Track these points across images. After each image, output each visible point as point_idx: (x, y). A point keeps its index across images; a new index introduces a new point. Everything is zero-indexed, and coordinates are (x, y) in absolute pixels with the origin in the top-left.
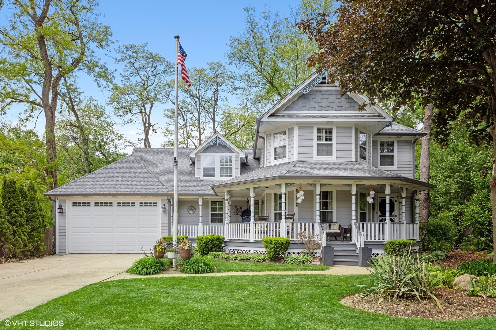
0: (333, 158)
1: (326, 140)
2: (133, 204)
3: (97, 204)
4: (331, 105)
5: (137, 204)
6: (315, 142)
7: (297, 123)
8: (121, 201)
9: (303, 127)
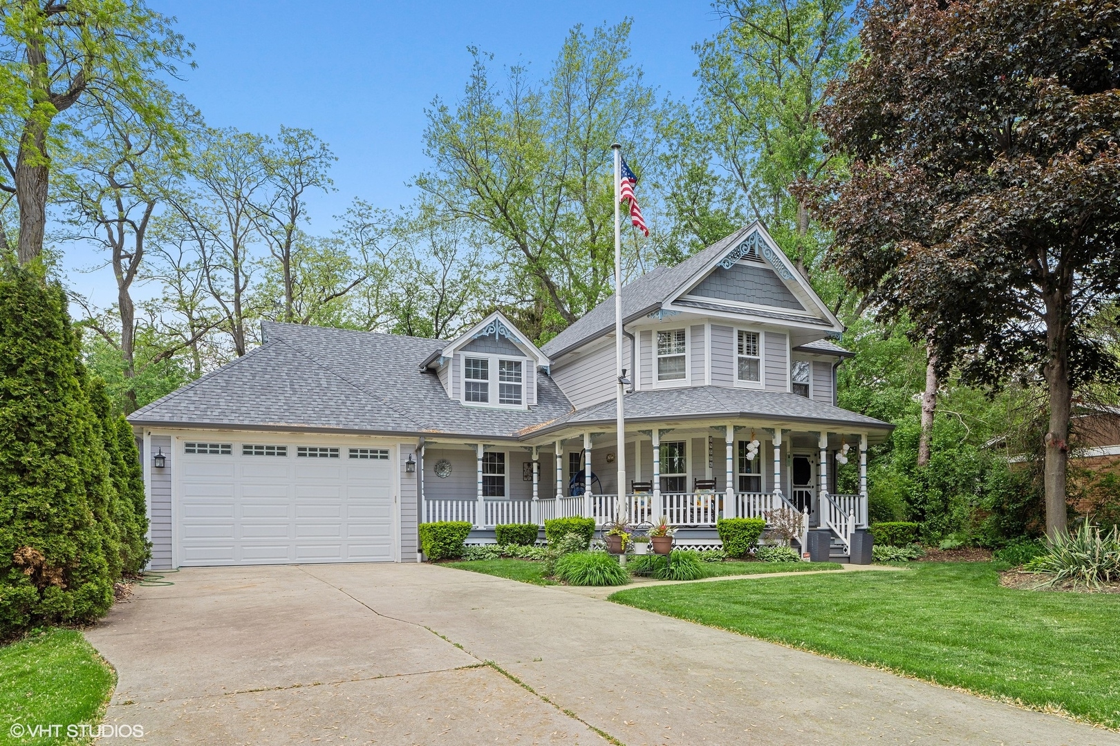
0: (760, 385)
1: (748, 353)
2: (335, 453)
3: (247, 450)
4: (758, 294)
5: (344, 453)
6: (736, 355)
7: (710, 319)
8: (308, 446)
9: (720, 326)
